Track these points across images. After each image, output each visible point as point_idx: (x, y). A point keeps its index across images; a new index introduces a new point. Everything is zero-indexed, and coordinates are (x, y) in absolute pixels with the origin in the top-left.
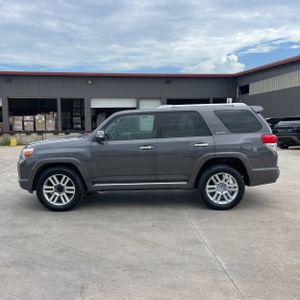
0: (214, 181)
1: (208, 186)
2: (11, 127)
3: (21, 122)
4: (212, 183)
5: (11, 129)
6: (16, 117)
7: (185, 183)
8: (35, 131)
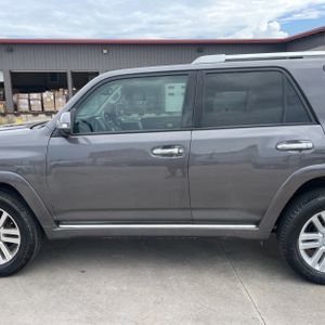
0: (318, 224)
1: (303, 236)
2: (16, 107)
3: (26, 101)
4: (312, 229)
5: (16, 109)
6: (21, 95)
7: (253, 226)
8: (43, 112)
